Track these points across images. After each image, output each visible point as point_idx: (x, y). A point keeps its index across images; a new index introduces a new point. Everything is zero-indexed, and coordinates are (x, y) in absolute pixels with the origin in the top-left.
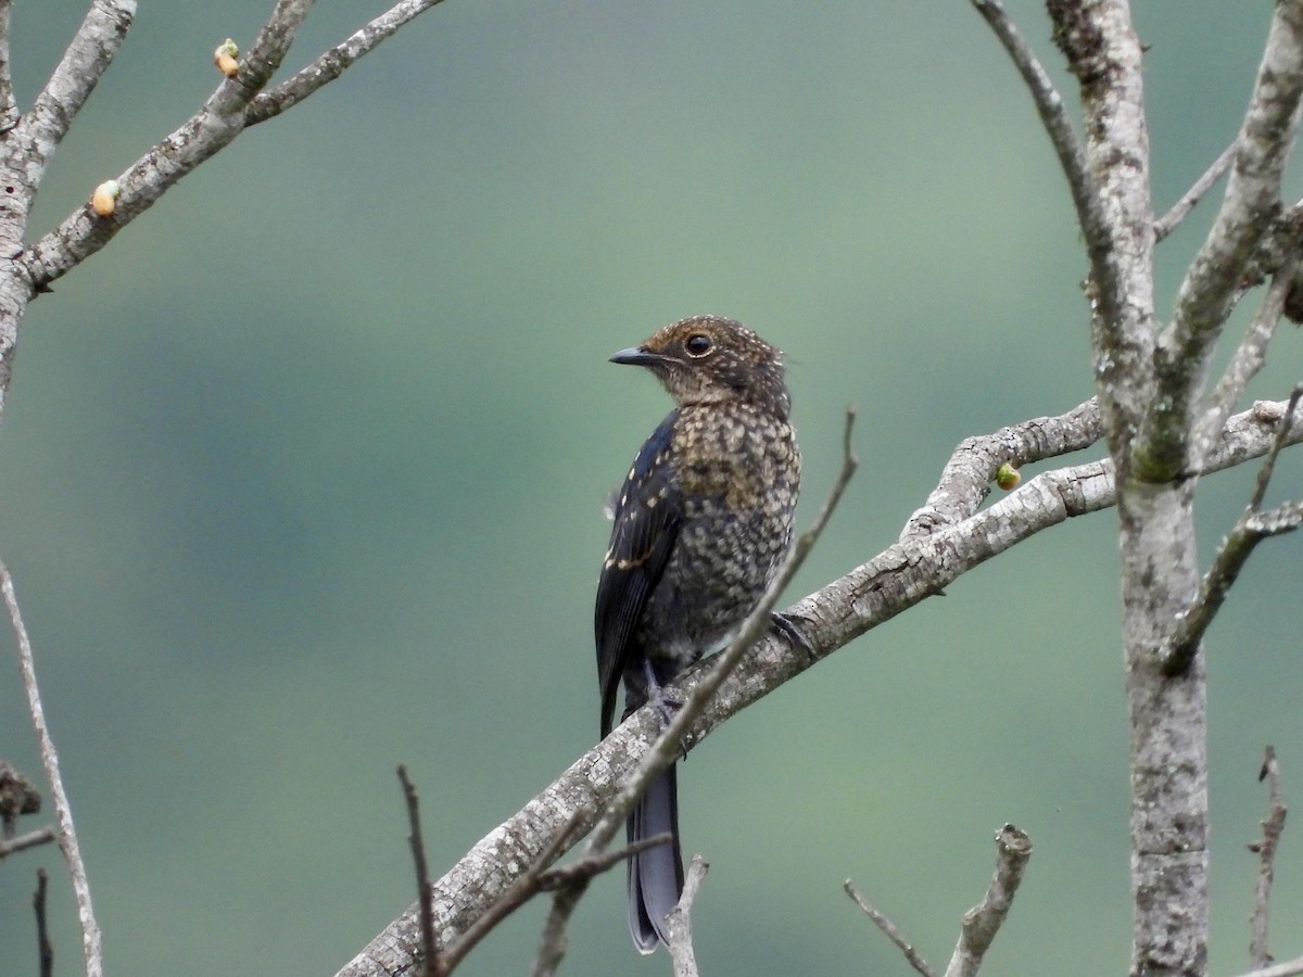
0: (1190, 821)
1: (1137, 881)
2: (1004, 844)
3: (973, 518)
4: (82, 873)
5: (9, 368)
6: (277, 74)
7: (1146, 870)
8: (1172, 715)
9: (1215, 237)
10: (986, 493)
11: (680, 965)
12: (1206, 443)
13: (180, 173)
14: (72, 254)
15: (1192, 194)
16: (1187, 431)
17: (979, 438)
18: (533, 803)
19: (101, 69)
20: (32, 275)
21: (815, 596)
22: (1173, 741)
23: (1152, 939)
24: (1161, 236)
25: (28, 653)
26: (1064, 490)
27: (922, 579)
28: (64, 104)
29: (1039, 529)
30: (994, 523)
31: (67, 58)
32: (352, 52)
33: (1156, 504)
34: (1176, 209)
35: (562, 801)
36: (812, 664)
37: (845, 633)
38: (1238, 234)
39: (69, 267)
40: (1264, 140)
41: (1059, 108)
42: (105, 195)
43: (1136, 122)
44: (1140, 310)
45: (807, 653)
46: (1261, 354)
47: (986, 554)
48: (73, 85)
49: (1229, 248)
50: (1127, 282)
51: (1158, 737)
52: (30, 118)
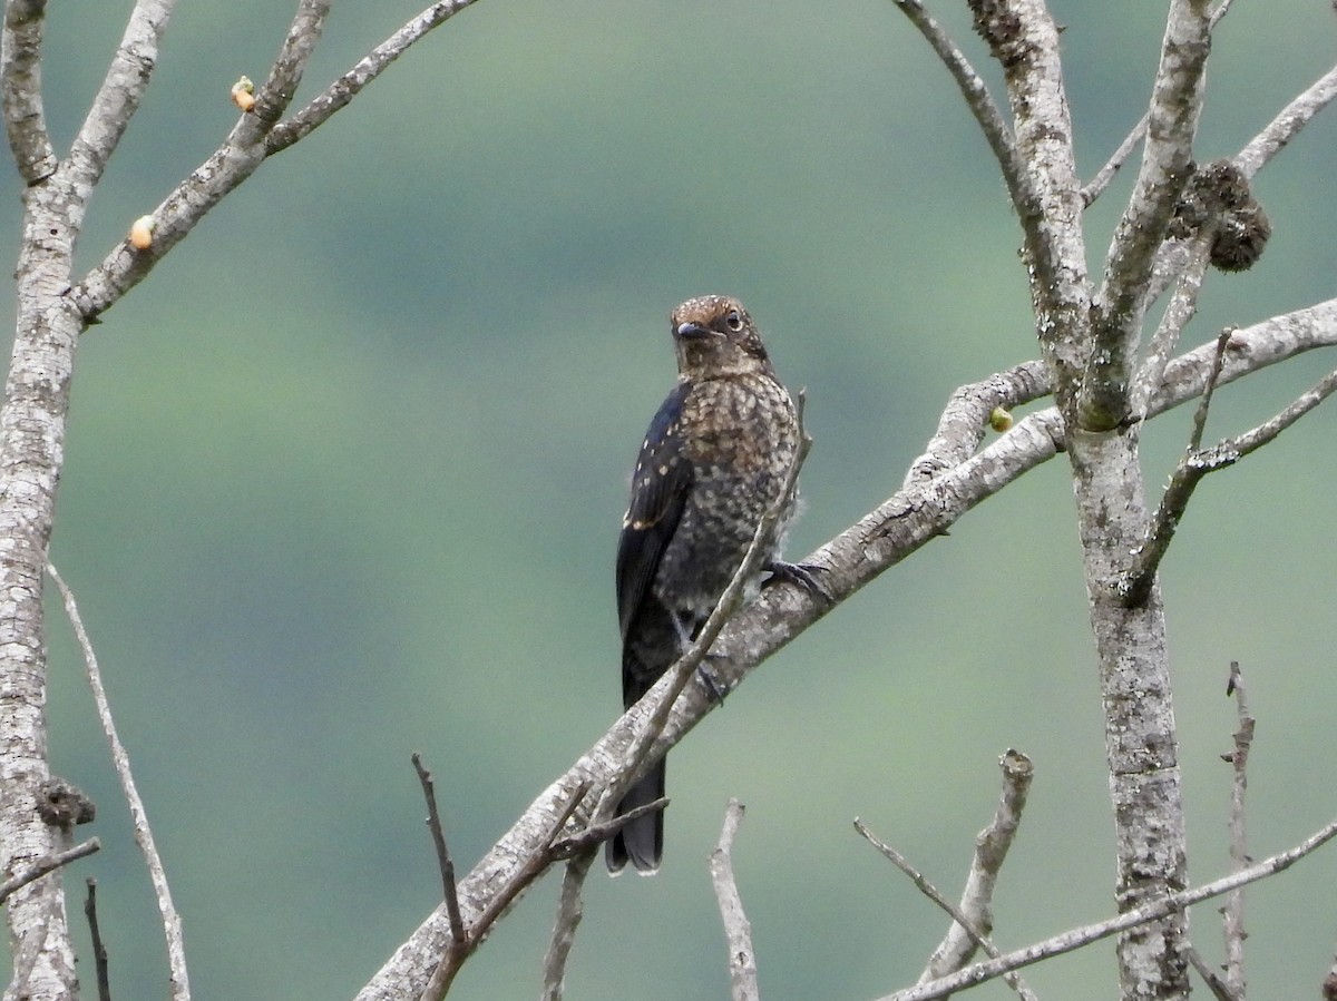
0: (1159, 740)
1: (1116, 799)
2: (1008, 768)
3: (970, 461)
4: (159, 866)
5: (66, 397)
6: (291, 106)
7: (1123, 788)
8: (1135, 643)
9: (1137, 200)
10: (981, 436)
11: (724, 901)
12: (1147, 389)
13: (209, 204)
14: (117, 287)
15: (1115, 160)
16: (1127, 381)
17: (971, 386)
18: (584, 760)
19: (128, 114)
20: (82, 309)
21: (828, 546)
22: (1138, 667)
23: (1135, 852)
24: (1088, 201)
25: (94, 665)
26: (1052, 429)
27: (926, 522)
28: (98, 149)
29: (1031, 467)
30: (989, 465)
31: (97, 106)
32: (360, 79)
33: (1104, 451)
34: (1100, 175)
35: (609, 755)
36: (830, 609)
37: (859, 578)
38: (1156, 195)
39: (115, 299)
40: (1173, 108)
41: (983, 92)
42: (142, 230)
43: (1057, 98)
44: (1075, 272)
45: (824, 600)
46: (1192, 303)
47: (984, 493)
48: (104, 131)
49: (1149, 208)
50: (1061, 247)
51: (1124, 664)
52: (67, 164)
